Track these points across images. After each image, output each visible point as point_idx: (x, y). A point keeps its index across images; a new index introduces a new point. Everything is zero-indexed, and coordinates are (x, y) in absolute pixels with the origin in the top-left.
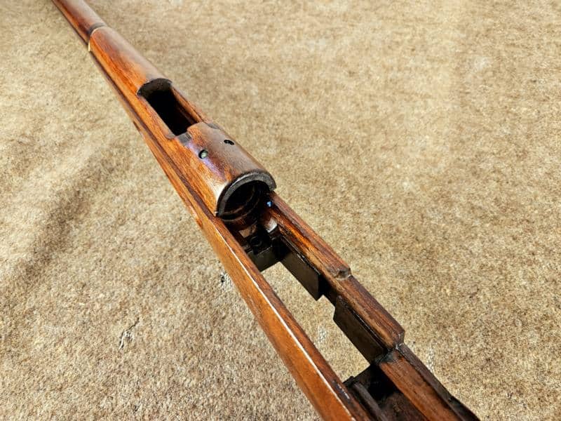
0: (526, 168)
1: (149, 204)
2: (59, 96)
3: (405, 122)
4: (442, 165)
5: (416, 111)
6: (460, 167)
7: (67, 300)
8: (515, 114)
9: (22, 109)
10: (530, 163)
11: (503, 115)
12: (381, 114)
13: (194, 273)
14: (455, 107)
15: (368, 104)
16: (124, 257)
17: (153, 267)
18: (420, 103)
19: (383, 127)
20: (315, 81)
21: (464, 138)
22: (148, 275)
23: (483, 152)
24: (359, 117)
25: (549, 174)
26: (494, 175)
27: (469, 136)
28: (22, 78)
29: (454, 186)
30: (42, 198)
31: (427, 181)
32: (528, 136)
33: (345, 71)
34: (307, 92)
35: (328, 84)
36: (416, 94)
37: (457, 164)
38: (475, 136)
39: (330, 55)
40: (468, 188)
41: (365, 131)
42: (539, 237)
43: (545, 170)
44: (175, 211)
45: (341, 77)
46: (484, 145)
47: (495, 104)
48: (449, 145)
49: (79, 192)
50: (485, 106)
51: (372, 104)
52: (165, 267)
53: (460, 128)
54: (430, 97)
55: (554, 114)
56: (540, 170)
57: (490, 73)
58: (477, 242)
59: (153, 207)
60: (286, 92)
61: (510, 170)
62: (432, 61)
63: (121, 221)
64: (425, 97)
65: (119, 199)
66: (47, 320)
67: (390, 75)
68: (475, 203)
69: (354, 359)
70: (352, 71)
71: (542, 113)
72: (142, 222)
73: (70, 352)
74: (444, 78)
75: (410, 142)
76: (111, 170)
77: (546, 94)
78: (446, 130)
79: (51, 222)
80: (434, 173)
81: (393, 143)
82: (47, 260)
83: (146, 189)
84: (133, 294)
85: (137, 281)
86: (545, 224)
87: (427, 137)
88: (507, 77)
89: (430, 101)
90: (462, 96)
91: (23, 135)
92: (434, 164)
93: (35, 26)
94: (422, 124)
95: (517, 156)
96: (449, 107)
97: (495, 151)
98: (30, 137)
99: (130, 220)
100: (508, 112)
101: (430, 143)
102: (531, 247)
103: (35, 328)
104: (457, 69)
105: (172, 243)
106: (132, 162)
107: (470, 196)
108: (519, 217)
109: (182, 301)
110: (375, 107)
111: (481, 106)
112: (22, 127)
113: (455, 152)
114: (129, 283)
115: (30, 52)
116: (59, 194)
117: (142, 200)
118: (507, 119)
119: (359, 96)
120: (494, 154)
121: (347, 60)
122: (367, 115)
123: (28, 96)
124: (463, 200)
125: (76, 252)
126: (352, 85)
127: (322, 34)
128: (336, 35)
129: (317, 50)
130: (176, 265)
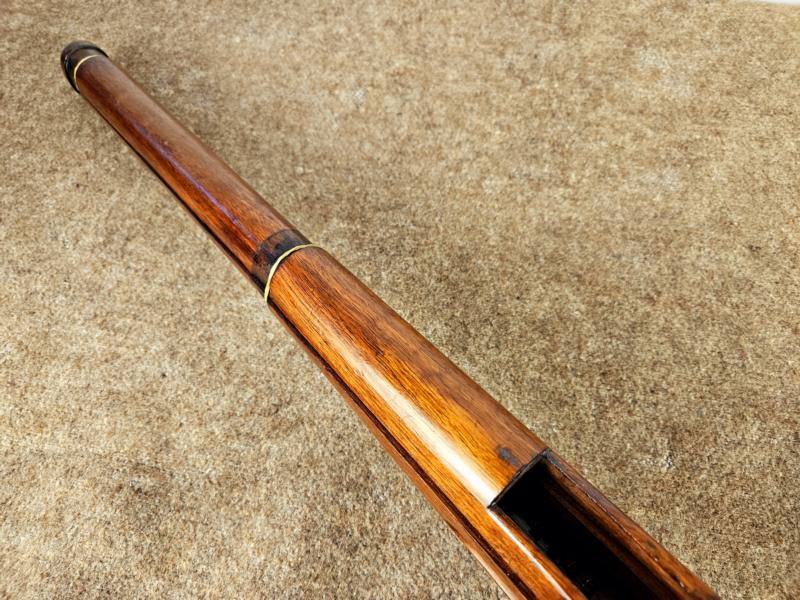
2: (183, 352)
9: (110, 393)
28: (89, 309)
35: (716, 278)
39: (698, 212)
45: (737, 261)
70: (755, 245)
91: (137, 467)
93: (79, 170)
98: (154, 471)
115: (87, 240)
121: (735, 217)
123: (115, 355)
126: (767, 280)
127: (663, 157)
128: (694, 157)
129: (667, 197)
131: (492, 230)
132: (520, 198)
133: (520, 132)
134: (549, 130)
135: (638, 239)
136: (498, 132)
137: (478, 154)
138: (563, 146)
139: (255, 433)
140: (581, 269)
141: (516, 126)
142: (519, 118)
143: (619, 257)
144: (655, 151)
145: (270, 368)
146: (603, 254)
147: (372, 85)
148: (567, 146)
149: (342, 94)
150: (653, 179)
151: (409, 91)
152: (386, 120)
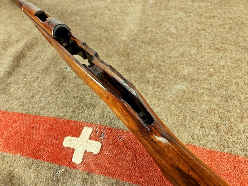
0: (160, 29)
2: (16, 28)
3: (125, 21)
4: (135, 32)
5: (129, 18)
6: (140, 31)
7: (20, 79)
9: (4, 33)
12: (118, 20)
13: (58, 68)
15: (114, 18)
16: (37, 67)
17: (46, 68)
19: (118, 24)
20: (98, 13)
21: (142, 23)
22: (44, 70)
23: (148, 26)
24: (111, 22)
25: (167, 30)
26: (150, 32)
27: (144, 22)
28: (4, 24)
29: (138, 36)
30: (11, 54)
31: (130, 36)
33: (108, 9)
34: (95, 17)
36: (130, 13)
37: (139, 30)
38: (146, 22)
40: (142, 36)
41: (112, 25)
42: (161, 46)
43: (166, 28)
44: (52, 53)
46: (148, 24)
47: (154, 13)
48: (137, 26)
49: (23, 52)
51: (115, 18)
52: (49, 68)
53: (142, 20)
54: (134, 13)
56: (164, 29)
57: (154, 4)
58: (142, 50)
59: (45, 53)
60: (88, 17)
61: (155, 30)
63: (36, 58)
64: (132, 14)
65: (35, 53)
66: (15, 84)
67: (122, 9)
68: (144, 40)
72: (43, 58)
73: (21, 90)
74: (139, 7)
75: (126, 27)
76: (33, 45)
78: (137, 22)
79: (14, 60)
80: (132, 34)
82: (14, 70)
83: (44, 49)
84: (40, 75)
85: (41, 72)
86: (163, 42)
88: (159, 5)
90: (144, 12)
92: (133, 31)
93: (7, 9)
95: (158, 26)
96: (139, 15)
98: (7, 40)
99: (39, 58)
101: (132, 26)
102: (158, 49)
103: (11, 86)
104: (143, 4)
105: (51, 61)
106: (39, 42)
107: (142, 38)
108: (156, 42)
109: (54, 75)
112: (4, 37)
114: (39, 73)
115: (6, 17)
116: (16, 52)
117: (43, 52)
119: (111, 16)
120: (151, 26)
121: (109, 6)
122: (114, 21)
123: (6, 29)
124: (140, 40)
125: (22, 68)
126: (109, 13)
130: (52, 67)
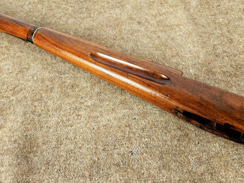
1: (71, 127)
3: (176, 41)
6: (210, 55)
8: (219, 23)
10: (235, 44)
11: (214, 25)
12: (163, 40)
13: (116, 156)
14: (193, 26)
16: (72, 162)
17: (92, 161)
18: (177, 29)
19: (167, 46)
20: (124, 32)
21: (205, 40)
23: (215, 45)
24: (154, 44)
26: (224, 54)
29: (212, 65)
30: (5, 148)
31: (199, 66)
32: (229, 32)
33: (135, 22)
35: (130, 31)
36: (174, 25)
37: (207, 54)
38: (209, 38)
39: (124, 17)
40: (217, 64)
41: (160, 50)
44: (88, 126)
45: (135, 26)
46: (214, 41)
47: (209, 21)
48: (200, 46)
49: (26, 136)
50: (205, 22)
51: (156, 36)
52: (98, 159)
53: (201, 36)
54: (180, 25)
55: (234, 18)
56: (240, 46)
57: (199, 7)
58: (234, 88)
59: (74, 127)
61: (229, 50)
62: (172, 7)
63: (59, 142)
64: (178, 25)
65: (51, 130)
67: (158, 19)
68: (224, 70)
69: (213, 166)
70: (139, 22)
71: (229, 20)
72: (73, 138)
74: (181, 14)
75: (183, 50)
77: (226, 10)
78: (195, 39)
79: (19, 160)
80: (200, 62)
81: (175, 52)
83: (65, 119)
85: (87, 174)
87: (189, 45)
88: (207, 6)
89: (181, 27)
90: (193, 20)
92: (198, 57)
94: (184, 39)
95: (229, 42)
96: (191, 27)
97: (220, 43)
99: (65, 139)
100: (215, 23)
101: (191, 48)
104: (185, 8)
105: (95, 144)
106: (49, 106)
107: (220, 67)
109: (118, 175)
110: (158, 37)
111: (203, 23)
113: (204, 48)
114: (83, 176)
116: (15, 141)
117: (66, 126)
118: (216, 26)
119: (149, 34)
120: (220, 44)
121: (134, 16)
122: (157, 42)
124: (218, 70)
125: (42, 171)
126: (143, 29)
127: (115, 6)
128: (122, 5)
129: (117, 15)
130: (103, 154)
131: (71, 32)
132: (78, 23)
133: (77, 8)
134: (85, 5)
135: (110, 26)
136: (71, 8)
137: (66, 14)
138: (89, 8)
139: (8, 96)
140: (97, 36)
141: (76, 6)
142: (76, 4)
143: (106, 31)
144: (113, 5)
145: (11, 79)
146: (102, 32)
147: (34, 3)
148: (90, 8)
149: (25, 7)
150: (113, 12)
151: (44, 2)
152: (38, 11)
